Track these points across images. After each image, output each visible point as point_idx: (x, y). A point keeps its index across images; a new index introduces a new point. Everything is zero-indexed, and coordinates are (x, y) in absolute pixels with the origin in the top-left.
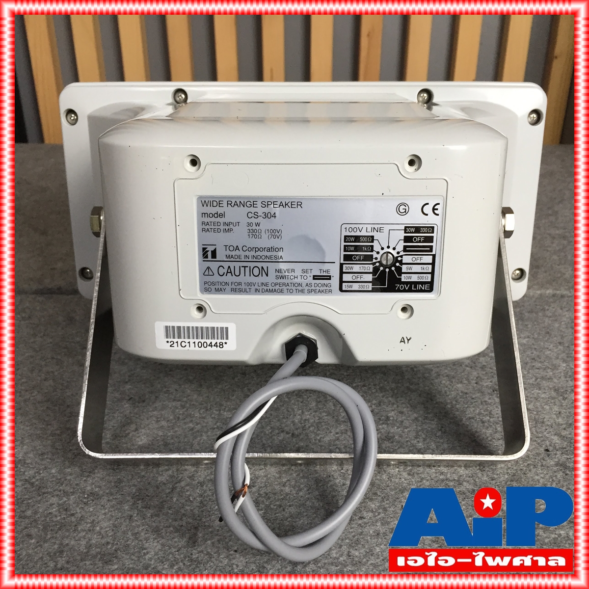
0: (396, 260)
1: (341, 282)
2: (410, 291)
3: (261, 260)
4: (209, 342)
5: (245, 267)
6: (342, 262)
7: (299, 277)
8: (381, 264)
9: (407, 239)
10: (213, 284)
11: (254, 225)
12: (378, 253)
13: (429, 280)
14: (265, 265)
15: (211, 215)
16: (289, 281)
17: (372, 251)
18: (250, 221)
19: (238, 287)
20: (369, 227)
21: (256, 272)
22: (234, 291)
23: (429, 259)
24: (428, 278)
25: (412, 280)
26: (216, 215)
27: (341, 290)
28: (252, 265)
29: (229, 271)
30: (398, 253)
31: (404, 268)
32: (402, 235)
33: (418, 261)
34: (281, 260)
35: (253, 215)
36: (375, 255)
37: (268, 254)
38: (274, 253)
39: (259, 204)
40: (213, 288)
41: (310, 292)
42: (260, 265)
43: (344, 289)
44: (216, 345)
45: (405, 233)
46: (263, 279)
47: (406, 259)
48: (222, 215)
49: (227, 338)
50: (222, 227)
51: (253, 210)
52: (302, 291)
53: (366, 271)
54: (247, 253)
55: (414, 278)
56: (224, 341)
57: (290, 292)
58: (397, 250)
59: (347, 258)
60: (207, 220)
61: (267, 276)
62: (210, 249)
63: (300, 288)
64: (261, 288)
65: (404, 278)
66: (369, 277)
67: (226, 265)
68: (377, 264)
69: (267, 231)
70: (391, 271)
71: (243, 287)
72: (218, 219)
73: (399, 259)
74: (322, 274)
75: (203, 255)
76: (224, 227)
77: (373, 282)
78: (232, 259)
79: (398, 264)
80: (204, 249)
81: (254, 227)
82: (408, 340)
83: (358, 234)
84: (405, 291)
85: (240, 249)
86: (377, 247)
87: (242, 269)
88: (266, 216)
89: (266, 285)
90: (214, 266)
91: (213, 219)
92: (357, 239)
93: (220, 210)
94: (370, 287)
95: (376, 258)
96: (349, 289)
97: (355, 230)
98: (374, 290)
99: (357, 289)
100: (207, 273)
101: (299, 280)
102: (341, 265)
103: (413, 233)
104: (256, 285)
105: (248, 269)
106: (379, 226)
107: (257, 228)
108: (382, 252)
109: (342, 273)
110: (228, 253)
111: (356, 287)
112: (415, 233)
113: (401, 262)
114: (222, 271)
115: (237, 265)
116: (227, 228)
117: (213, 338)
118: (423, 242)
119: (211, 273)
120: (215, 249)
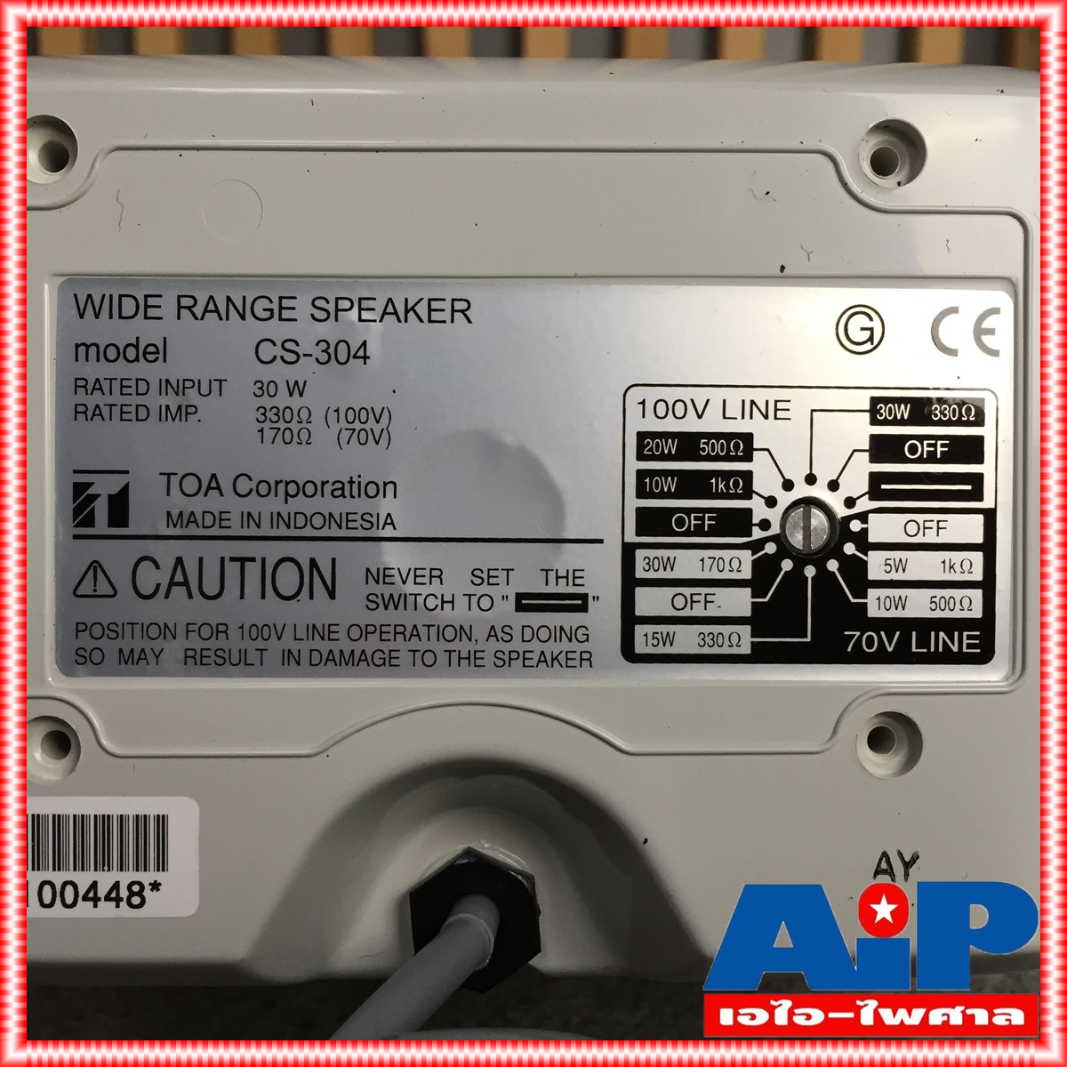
0: (840, 529)
1: (630, 619)
2: (903, 656)
3: (308, 532)
4: (83, 880)
5: (243, 561)
6: (631, 537)
7: (461, 602)
8: (785, 549)
9: (882, 448)
10: (112, 630)
11: (283, 390)
12: (771, 502)
13: (977, 612)
14: (323, 553)
15: (112, 353)
16: (421, 618)
17: (748, 493)
18: (266, 373)
19: (213, 644)
20: (735, 398)
21: (288, 579)
22: (197, 661)
23: (969, 528)
24: (970, 605)
25: (911, 612)
26: (131, 353)
27: (629, 653)
28: (273, 551)
29: (179, 578)
30: (850, 502)
31: (876, 565)
32: (861, 431)
33: (931, 537)
34: (388, 532)
35: (279, 351)
36: (759, 511)
37: (339, 507)
38: (360, 505)
39: (303, 307)
40: (110, 647)
41: (504, 661)
42: (303, 552)
43: (640, 647)
44: (113, 896)
45: (874, 422)
46: (317, 609)
47: (883, 528)
48: (155, 353)
49: (162, 865)
50: (155, 400)
51: (277, 330)
52: (473, 661)
53: (726, 575)
54: (253, 504)
55: (918, 605)
56: (147, 878)
57: (425, 663)
58: (844, 492)
59: (650, 522)
60: (94, 370)
61: (332, 595)
62: (105, 487)
63: (464, 646)
64: (305, 647)
65: (876, 604)
66: (740, 602)
67: (166, 553)
68: (770, 548)
69: (332, 416)
70: (823, 576)
71: (235, 642)
72: (142, 369)
73: (856, 526)
74: (552, 589)
75: (76, 512)
76: (164, 401)
77: (759, 620)
78: (193, 530)
79: (849, 549)
80: (79, 488)
81: (282, 400)
82: (907, 865)
83: (691, 425)
84: (882, 658)
85: (226, 485)
86: (765, 480)
87: (233, 570)
88: (331, 353)
89: (328, 633)
90: (117, 557)
91: (121, 369)
92: (689, 445)
93: (149, 333)
94: (743, 638)
95: (765, 524)
96: (661, 650)
97: (679, 409)
98: (760, 655)
99: (695, 650)
100: (86, 588)
101: (459, 614)
102: (628, 551)
103: (902, 422)
104: (288, 632)
105: (253, 570)
106: (773, 395)
107: (296, 402)
108: (785, 499)
109: (630, 583)
110: (177, 503)
111: (687, 639)
112: (910, 422)
113: (861, 540)
114: (149, 578)
115: (213, 552)
116: (173, 401)
117: (104, 863)
118: (946, 459)
119: (104, 588)
120: (125, 490)
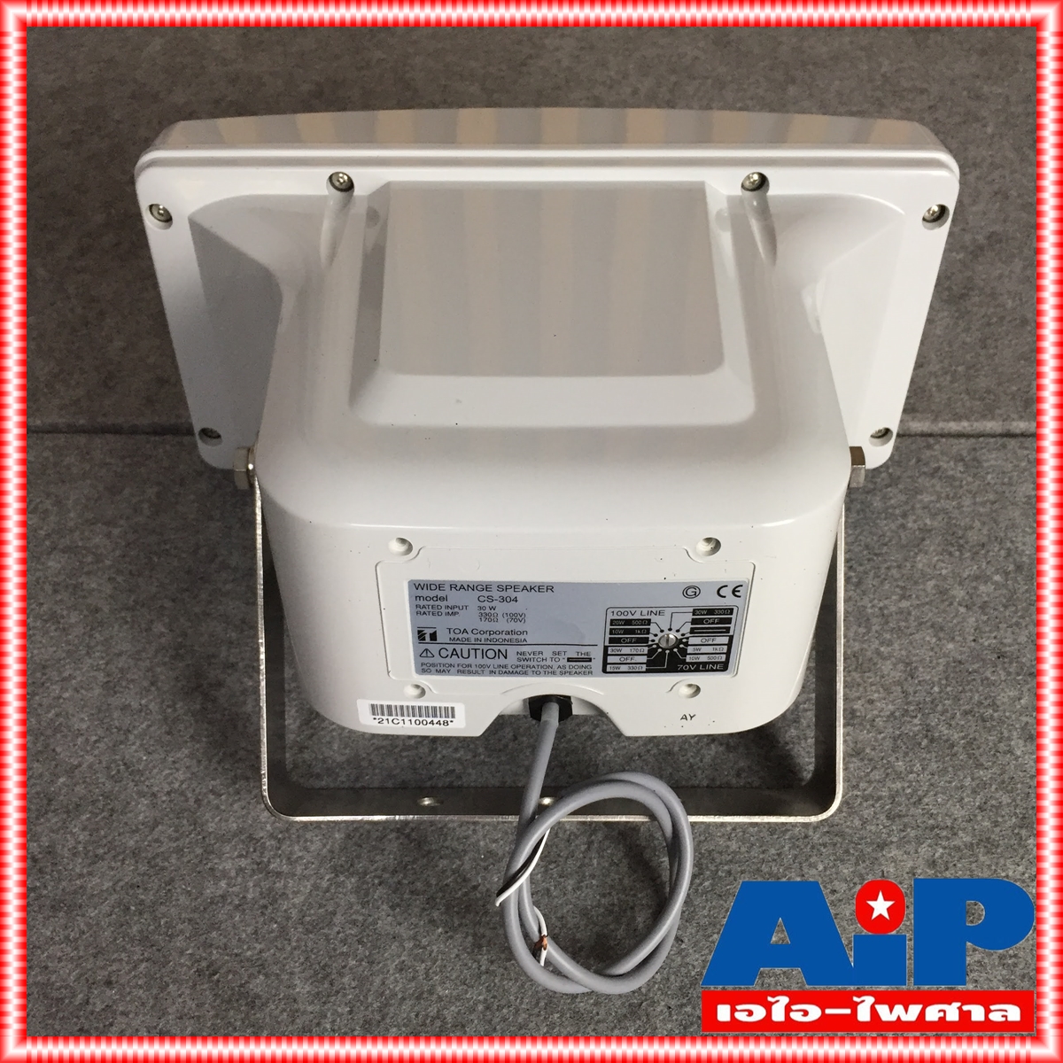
0: (679, 641)
1: (605, 663)
2: (697, 670)
3: (497, 643)
4: (429, 720)
5: (476, 650)
6: (607, 644)
7: (549, 660)
8: (659, 647)
9: (694, 622)
10: (433, 665)
11: (488, 608)
12: (656, 635)
13: (724, 659)
14: (503, 648)
15: (428, 599)
16: (535, 663)
17: (648, 633)
18: (482, 604)
19: (467, 669)
20: (645, 611)
21: (491, 654)
22: (461, 672)
23: (725, 640)
25: (700, 660)
26: (435, 599)
27: (604, 671)
28: (486, 648)
29: (454, 652)
30: (683, 635)
31: (690, 650)
32: (690, 617)
33: (710, 642)
34: (525, 643)
35: (486, 599)
36: (651, 637)
37: (508, 637)
38: (515, 637)
39: (494, 588)
40: (433, 669)
41: (562, 674)
42: (496, 648)
43: (608, 670)
44: (439, 723)
45: (694, 615)
46: (502, 661)
47: (692, 641)
48: (442, 599)
49: (453, 716)
50: (443, 610)
51: (485, 593)
52: (554, 673)
53: (639, 653)
54: (479, 636)
55: (703, 659)
56: (449, 720)
57: (537, 674)
58: (681, 632)
59: (611, 641)
60: (422, 603)
61: (506, 658)
62: (428, 632)
63: (550, 670)
64: (497, 670)
65: (688, 659)
66: (644, 659)
67: (450, 648)
68: (654, 646)
69: (505, 615)
70: (672, 653)
71: (474, 668)
72: (439, 603)
73: (684, 640)
74: (580, 656)
75: (419, 637)
76: (447, 611)
77: (648, 663)
78: (458, 642)
79: (682, 646)
80: (419, 632)
81: (488, 611)
82: (692, 717)
83: (630, 617)
84: (690, 671)
85: (469, 631)
86: (653, 629)
87: (472, 652)
88: (503, 600)
89: (505, 666)
90: (434, 648)
91: (431, 603)
92: (628, 622)
93: (440, 594)
94: (644, 668)
95: (653, 641)
96: (615, 670)
97: (626, 613)
98: (648, 671)
99: (627, 670)
100: (424, 654)
101: (549, 663)
102: (606, 648)
103: (704, 615)
104: (492, 666)
105: (479, 653)
106: (658, 610)
107: (492, 611)
108: (660, 635)
109: (606, 655)
110: (452, 635)
111: (624, 668)
112: (707, 615)
113: (687, 644)
114: (444, 653)
115: (465, 648)
116: (450, 611)
117: (435, 716)
118: (717, 624)
119: (429, 655)
120: (435, 632)
